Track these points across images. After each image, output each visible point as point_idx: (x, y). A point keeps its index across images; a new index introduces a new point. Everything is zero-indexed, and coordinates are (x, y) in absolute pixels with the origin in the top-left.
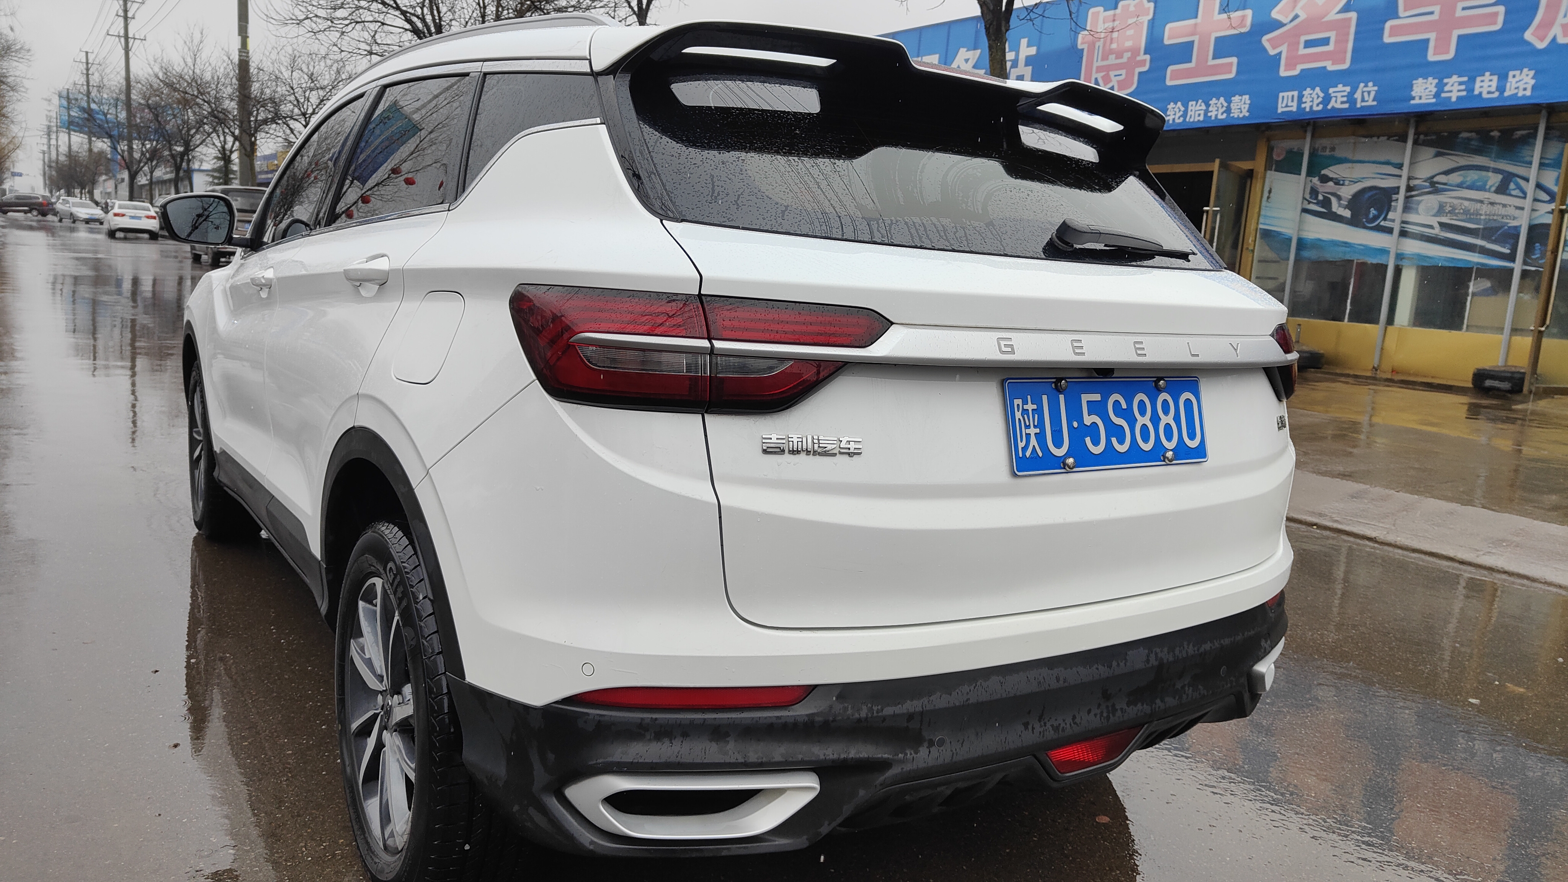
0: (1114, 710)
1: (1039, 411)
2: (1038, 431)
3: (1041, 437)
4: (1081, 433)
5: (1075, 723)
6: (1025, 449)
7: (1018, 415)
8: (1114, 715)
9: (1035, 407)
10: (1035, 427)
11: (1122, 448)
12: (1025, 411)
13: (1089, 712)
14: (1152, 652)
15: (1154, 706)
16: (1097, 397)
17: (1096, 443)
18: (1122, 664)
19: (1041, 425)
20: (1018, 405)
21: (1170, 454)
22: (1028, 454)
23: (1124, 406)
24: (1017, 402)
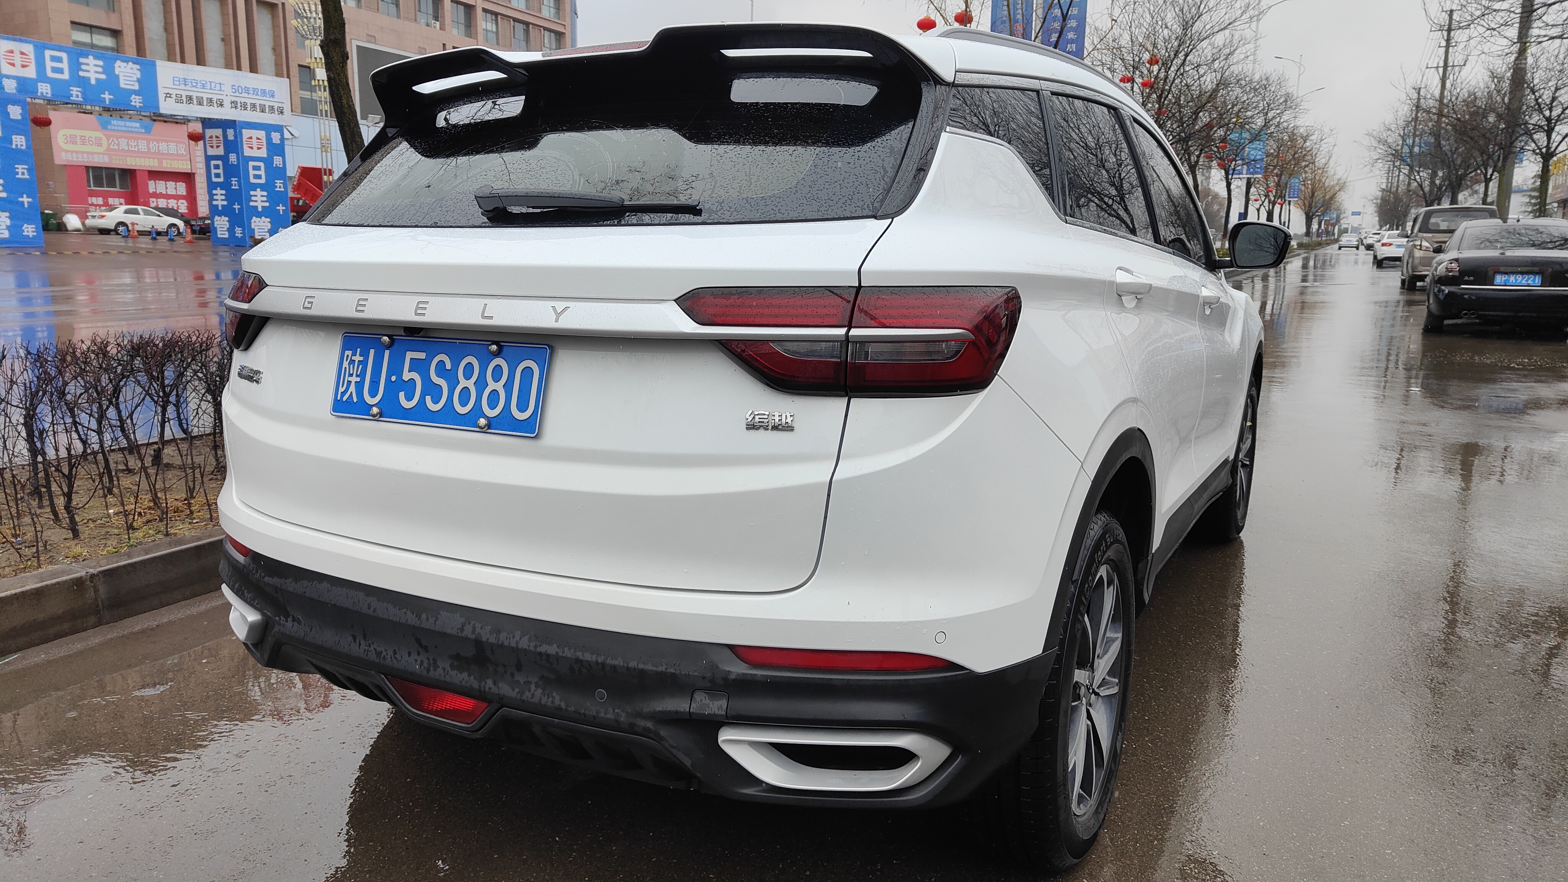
0: (436, 667)
1: (364, 363)
2: (358, 379)
3: (360, 386)
4: (396, 386)
5: (396, 658)
6: (343, 394)
7: (346, 364)
8: (435, 670)
9: (361, 359)
10: (357, 376)
11: (434, 407)
12: (352, 362)
13: (409, 654)
14: (469, 624)
15: (483, 684)
16: (422, 355)
17: (409, 398)
18: (432, 620)
19: (362, 375)
20: (348, 356)
21: (482, 422)
22: (345, 399)
23: (448, 367)
24: (349, 353)
